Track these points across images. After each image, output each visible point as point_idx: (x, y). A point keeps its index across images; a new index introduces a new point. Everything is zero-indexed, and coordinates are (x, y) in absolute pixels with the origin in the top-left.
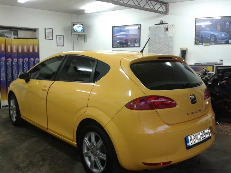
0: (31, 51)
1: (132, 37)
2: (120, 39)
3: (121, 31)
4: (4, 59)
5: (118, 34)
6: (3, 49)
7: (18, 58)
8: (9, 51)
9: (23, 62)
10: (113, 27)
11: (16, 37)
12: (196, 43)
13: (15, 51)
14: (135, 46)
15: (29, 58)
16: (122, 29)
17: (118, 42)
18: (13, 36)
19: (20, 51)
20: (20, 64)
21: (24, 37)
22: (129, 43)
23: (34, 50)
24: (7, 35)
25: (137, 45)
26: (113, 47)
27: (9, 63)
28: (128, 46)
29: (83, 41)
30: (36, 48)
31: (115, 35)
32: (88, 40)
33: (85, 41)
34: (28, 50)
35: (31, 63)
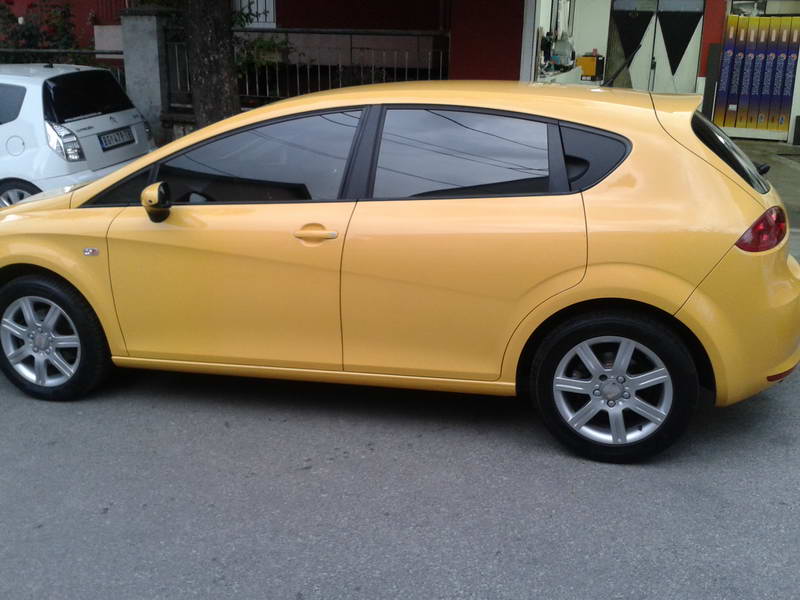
0: (784, 39)
4: (730, 53)
6: (731, 36)
7: (756, 53)
9: (764, 62)
11: (762, 13)
15: (777, 54)
18: (755, 12)
20: (759, 64)
21: (776, 13)
23: (790, 37)
24: (744, 10)
30: (796, 32)
34: (779, 37)
35: (780, 63)
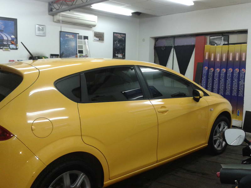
4: (206, 68)
6: (207, 58)
8: (212, 59)
13: (218, 60)
18: (223, 43)
19: (224, 60)
20: (222, 75)
23: (240, 58)
27: (211, 74)
30: (244, 54)
34: (234, 58)
35: (236, 75)
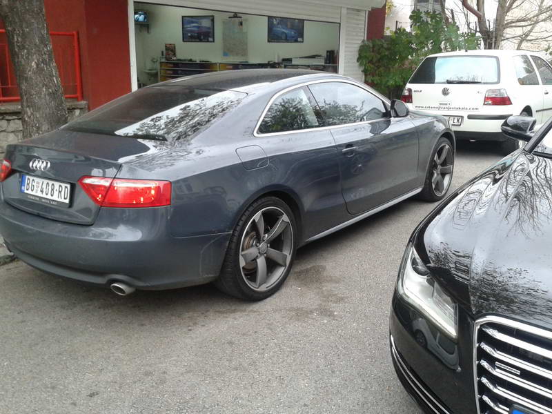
1: (204, 30)
2: (191, 31)
3: (193, 22)
5: (189, 26)
10: (183, 17)
12: (269, 41)
14: (208, 41)
16: (194, 20)
17: (189, 35)
22: (202, 37)
25: (211, 39)
26: (184, 41)
28: (201, 41)
29: (146, 33)
31: (185, 26)
32: (152, 31)
33: (148, 32)
